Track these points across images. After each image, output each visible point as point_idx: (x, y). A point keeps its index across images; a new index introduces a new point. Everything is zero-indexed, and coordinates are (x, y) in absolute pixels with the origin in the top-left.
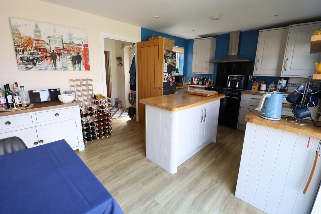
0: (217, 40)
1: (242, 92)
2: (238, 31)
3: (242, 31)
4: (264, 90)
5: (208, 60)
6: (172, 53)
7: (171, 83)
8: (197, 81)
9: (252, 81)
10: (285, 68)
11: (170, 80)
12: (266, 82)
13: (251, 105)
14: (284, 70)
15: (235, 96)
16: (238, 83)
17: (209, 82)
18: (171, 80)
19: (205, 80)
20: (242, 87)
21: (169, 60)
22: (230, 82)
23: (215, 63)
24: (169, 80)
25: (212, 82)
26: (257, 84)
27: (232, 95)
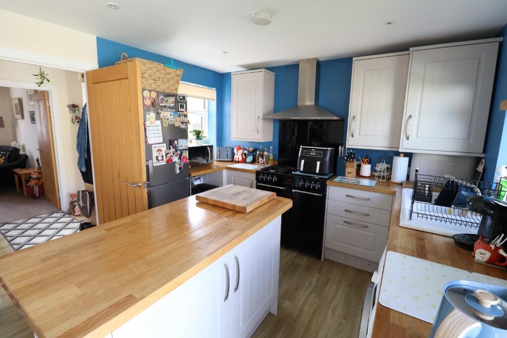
0: (276, 74)
1: (328, 182)
2: (313, 59)
3: (321, 60)
4: (367, 176)
5: (260, 114)
6: (176, 99)
7: (177, 166)
8: (242, 155)
9: (346, 158)
10: (407, 134)
11: (174, 161)
12: (370, 160)
13: (345, 210)
14: (405, 139)
15: (314, 190)
16: (318, 163)
17: (264, 158)
18: (175, 159)
19: (258, 152)
20: (327, 172)
21: (167, 114)
22: (303, 161)
23: (275, 121)
24: (169, 161)
25: (271, 158)
26: (355, 163)
27: (308, 189)
